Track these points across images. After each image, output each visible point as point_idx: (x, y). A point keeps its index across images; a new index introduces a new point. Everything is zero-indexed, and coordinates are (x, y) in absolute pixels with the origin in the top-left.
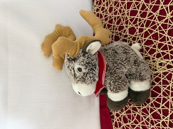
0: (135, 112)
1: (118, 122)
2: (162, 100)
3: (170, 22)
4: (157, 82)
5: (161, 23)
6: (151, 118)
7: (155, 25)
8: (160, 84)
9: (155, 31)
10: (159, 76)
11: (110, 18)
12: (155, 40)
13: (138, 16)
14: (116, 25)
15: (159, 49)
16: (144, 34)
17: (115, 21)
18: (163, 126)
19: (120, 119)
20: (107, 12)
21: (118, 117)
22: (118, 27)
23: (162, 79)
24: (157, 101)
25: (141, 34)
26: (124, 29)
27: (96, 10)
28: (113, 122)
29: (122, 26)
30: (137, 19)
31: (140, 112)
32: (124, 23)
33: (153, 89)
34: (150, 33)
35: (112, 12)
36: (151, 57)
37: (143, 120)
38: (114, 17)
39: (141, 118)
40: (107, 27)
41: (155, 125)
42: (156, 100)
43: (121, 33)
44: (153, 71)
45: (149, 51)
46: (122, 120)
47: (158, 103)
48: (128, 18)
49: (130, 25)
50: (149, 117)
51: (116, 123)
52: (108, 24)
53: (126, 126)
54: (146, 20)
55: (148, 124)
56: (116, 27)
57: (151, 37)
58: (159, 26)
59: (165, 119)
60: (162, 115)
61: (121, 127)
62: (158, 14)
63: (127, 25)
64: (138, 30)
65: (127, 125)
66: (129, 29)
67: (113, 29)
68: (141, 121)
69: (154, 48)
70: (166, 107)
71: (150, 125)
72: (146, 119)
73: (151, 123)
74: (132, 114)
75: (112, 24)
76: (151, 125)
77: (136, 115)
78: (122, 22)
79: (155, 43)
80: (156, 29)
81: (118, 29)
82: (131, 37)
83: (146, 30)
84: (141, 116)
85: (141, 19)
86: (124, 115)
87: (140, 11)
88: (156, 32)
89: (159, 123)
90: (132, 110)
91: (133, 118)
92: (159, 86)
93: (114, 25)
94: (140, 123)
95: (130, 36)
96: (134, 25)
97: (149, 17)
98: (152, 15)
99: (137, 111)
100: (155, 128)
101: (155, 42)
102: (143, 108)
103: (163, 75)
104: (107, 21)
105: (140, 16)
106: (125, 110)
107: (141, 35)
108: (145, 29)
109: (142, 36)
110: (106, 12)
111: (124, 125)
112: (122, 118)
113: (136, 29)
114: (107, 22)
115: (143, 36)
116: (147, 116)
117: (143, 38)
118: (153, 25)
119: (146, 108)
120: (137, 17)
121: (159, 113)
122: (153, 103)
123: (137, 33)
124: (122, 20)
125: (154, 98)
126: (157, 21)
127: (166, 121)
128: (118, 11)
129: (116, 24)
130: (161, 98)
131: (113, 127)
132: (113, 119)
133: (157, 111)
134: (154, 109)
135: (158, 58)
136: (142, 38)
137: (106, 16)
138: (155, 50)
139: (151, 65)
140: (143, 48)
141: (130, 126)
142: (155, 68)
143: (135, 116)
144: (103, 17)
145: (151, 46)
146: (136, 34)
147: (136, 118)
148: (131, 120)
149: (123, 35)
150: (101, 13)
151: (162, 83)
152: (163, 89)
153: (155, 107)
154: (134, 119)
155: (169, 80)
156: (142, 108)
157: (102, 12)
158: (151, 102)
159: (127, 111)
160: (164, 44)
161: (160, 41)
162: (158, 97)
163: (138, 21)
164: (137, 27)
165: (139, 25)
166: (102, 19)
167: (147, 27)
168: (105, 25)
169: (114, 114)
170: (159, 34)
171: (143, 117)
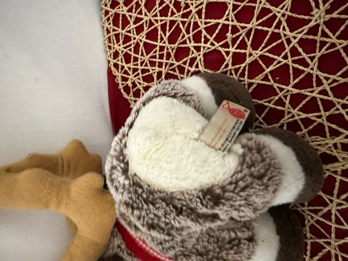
2: (309, 248)
3: (324, 34)
5: (296, 36)
7: (279, 41)
9: (280, 59)
11: (150, 27)
12: (281, 86)
13: (227, 20)
14: (169, 46)
15: (294, 109)
16: (247, 68)
17: (165, 35)
20: (141, 10)
22: (174, 51)
25: (240, 68)
26: (190, 56)
27: (109, 5)
29: (186, 47)
30: (225, 27)
32: (189, 38)
34: (264, 66)
35: (154, 9)
38: (160, 23)
40: (144, 51)
43: (182, 65)
45: (263, 116)
48: (199, 23)
49: (208, 45)
52: (145, 43)
54: (251, 30)
56: (168, 49)
57: (270, 78)
58: (291, 46)
62: (286, 10)
63: (199, 45)
64: (229, 59)
66: (205, 55)
67: (161, 57)
69: (280, 108)
75: (157, 42)
78: (184, 36)
79: (281, 94)
80: (283, 54)
81: (172, 55)
83: (253, 59)
85: (239, 28)
87: (234, 5)
88: (283, 63)
93: (161, 44)
96: (217, 45)
97: (260, 21)
98: (271, 15)
101: (281, 90)
104: (141, 34)
105: (234, 18)
107: (240, 71)
108: (251, 55)
109: (242, 75)
110: (139, 10)
113: (224, 54)
114: (142, 38)
115: (246, 73)
117: (246, 80)
118: (274, 44)
120: (226, 22)
123: (227, 66)
124: (184, 31)
126: (285, 31)
128: (172, 7)
129: (167, 42)
130: (307, 243)
136: (241, 79)
137: (137, 20)
138: (283, 112)
144: (132, 22)
145: (269, 102)
146: (225, 70)
149: (189, 71)
150: (123, 13)
151: (306, 204)
152: (310, 217)
155: (328, 195)
157: (125, 9)
160: (307, 96)
161: (294, 87)
163: (230, 32)
164: (226, 50)
165: (233, 43)
166: (127, 29)
167: (257, 49)
168: (137, 45)
170: (293, 67)
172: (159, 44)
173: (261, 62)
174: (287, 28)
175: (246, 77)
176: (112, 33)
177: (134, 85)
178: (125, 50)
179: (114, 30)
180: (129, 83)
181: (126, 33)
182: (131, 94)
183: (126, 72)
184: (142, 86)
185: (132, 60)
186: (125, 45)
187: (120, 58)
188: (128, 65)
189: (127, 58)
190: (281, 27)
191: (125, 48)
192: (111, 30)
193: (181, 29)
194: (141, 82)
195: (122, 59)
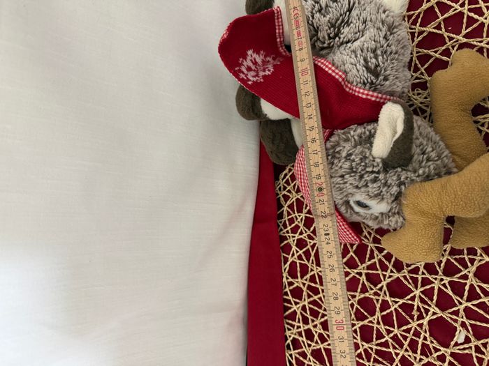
1: (300, 264)
9: (457, 6)
12: (452, 35)
16: (421, 16)
18: (428, 272)
19: (307, 254)
21: (301, 249)
25: (414, 14)
28: (285, 264)
31: (369, 237)
34: (439, 14)
37: (374, 258)
39: (369, 252)
41: (406, 270)
45: (426, 66)
46: (312, 257)
51: (293, 264)
57: (442, 26)
61: (305, 278)
69: (445, 58)
71: (392, 271)
72: (383, 254)
73: (393, 266)
76: (395, 271)
79: (449, 44)
83: (429, 5)
84: (371, 245)
88: (458, 11)
89: (418, 264)
91: (346, 252)
94: (364, 265)
100: (402, 279)
101: (451, 39)
107: (414, 18)
109: (414, 23)
111: (315, 272)
112: (314, 252)
115: (419, 20)
117: (418, 28)
127: (438, 261)
131: (283, 277)
132: (287, 256)
136: (413, 27)
145: (436, 52)
147: (355, 252)
154: (349, 255)
160: (476, 46)
161: (464, 37)
169: (292, 240)
170: (468, 16)
171: (374, 249)
173: (437, 10)
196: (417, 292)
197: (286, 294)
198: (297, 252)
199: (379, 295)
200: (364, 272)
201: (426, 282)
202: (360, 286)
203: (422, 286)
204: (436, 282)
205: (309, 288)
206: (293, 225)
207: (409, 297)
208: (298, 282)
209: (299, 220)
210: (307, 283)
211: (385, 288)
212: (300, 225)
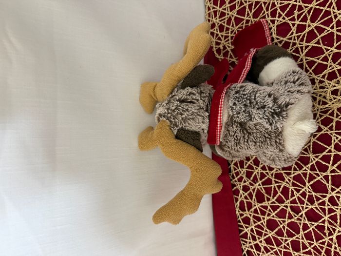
0: (279, 183)
1: (247, 202)
2: (332, 158)
4: (326, 127)
6: (309, 192)
7: (330, 17)
8: (331, 129)
9: (328, 29)
10: (330, 115)
11: (240, 6)
12: (327, 48)
13: (296, 1)
14: (253, 20)
15: (334, 63)
16: (306, 35)
17: (251, 12)
18: (331, 204)
19: (251, 195)
21: (246, 192)
23: (335, 119)
24: (322, 161)
25: (301, 35)
28: (236, 202)
30: (294, 6)
31: (289, 182)
32: (268, 14)
33: (317, 139)
34: (317, 34)
36: (318, 78)
37: (294, 196)
38: (248, 3)
39: (290, 192)
40: (234, 23)
41: (316, 203)
42: (320, 159)
44: (319, 104)
45: (313, 68)
46: (254, 197)
47: (324, 163)
48: (276, 4)
49: (281, 19)
50: (306, 190)
51: (242, 203)
52: (235, 17)
53: (260, 207)
54: (311, 8)
55: (302, 202)
56: (252, 22)
57: (321, 42)
58: (337, 19)
59: (335, 192)
60: (329, 186)
61: (251, 211)
63: (274, 19)
64: (294, 29)
65: (262, 206)
66: (278, 26)
68: (290, 197)
69: (325, 63)
70: (338, 171)
71: (307, 204)
72: (300, 193)
73: (308, 201)
74: (273, 186)
75: (245, 16)
76: (309, 204)
77: (282, 187)
78: (264, 13)
79: (326, 53)
80: (331, 25)
82: (280, 42)
83: (310, 29)
84: (291, 188)
85: (303, 7)
86: (258, 189)
88: (330, 32)
89: (324, 199)
90: (273, 179)
91: (276, 193)
92: (328, 132)
93: (247, 18)
94: (289, 201)
95: (278, 39)
96: (287, 19)
97: (318, 2)
99: (283, 179)
100: (315, 209)
101: (327, 50)
102: (296, 174)
103: (337, 113)
104: (233, 11)
105: (300, 0)
106: (261, 180)
107: (301, 37)
108: (309, 26)
109: (302, 40)
111: (257, 207)
112: (255, 193)
113: (291, 25)
114: (234, 13)
115: (305, 39)
116: (303, 188)
117: (304, 44)
118: (326, 18)
119: (302, 175)
120: (295, 3)
121: (325, 182)
122: (315, 164)
123: (292, 33)
124: (265, 9)
125: (317, 155)
126: (334, 9)
127: (336, 196)
129: (252, 17)
130: (331, 155)
131: (236, 211)
132: (237, 197)
133: (321, 178)
134: (315, 176)
135: (331, 81)
136: (301, 43)
138: (327, 65)
139: (317, 95)
140: (303, 63)
141: (269, 207)
142: (324, 100)
143: (279, 190)
144: (227, 2)
145: (318, 59)
146: (290, 37)
147: (281, 193)
148: (270, 196)
151: (334, 128)
152: (335, 138)
153: (318, 172)
154: (278, 195)
156: (294, 173)
158: (311, 162)
159: (264, 180)
161: (336, 48)
162: (324, 153)
163: (297, 10)
164: (293, 22)
165: (298, 18)
166: (223, 7)
167: (314, 22)
168: (230, 19)
169: (239, 186)
170: (337, 34)
171: (294, 190)
172: (246, 18)
173: (316, 31)
174: (336, 8)
175: (304, 41)
176: (212, 10)
177: (225, 47)
178: (220, 23)
179: (213, 8)
180: (221, 47)
181: (222, 11)
182: (222, 54)
183: (219, 39)
184: (230, 48)
185: (225, 30)
186: (221, 19)
187: (216, 28)
188: (222, 33)
189: (221, 28)
190: (332, 7)
191: (221, 21)
192: (211, 8)
193: (263, 8)
194: (230, 46)
195: (217, 29)
196: (326, 218)
197: (240, 222)
198: (244, 194)
199: (301, 220)
200: (289, 205)
201: (331, 211)
202: (287, 215)
203: (329, 214)
204: (338, 211)
205: (254, 217)
206: (239, 177)
207: (321, 221)
208: (247, 214)
209: (242, 173)
210: (252, 214)
211: (304, 215)
212: (243, 176)
